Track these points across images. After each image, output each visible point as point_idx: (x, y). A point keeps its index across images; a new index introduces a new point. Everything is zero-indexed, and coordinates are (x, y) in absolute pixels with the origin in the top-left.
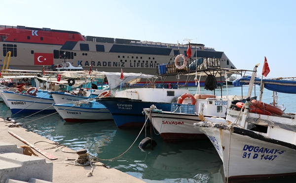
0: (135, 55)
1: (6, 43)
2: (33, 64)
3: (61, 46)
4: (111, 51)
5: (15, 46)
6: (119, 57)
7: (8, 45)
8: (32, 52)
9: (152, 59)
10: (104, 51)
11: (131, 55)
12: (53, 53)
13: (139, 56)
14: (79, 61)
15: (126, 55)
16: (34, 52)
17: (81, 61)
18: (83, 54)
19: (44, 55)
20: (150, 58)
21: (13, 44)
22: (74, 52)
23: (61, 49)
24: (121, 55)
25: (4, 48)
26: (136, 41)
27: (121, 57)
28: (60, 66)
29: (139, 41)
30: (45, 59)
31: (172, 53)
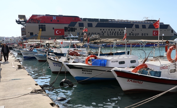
0: (111, 29)
1: (40, 24)
2: (54, 35)
3: (69, 25)
4: (96, 27)
5: (45, 25)
6: (101, 30)
7: (41, 25)
8: (53, 28)
9: (121, 31)
10: (92, 27)
11: (109, 28)
12: (64, 28)
13: (113, 29)
14: (78, 33)
15: (105, 28)
16: (54, 28)
17: (79, 33)
18: (80, 29)
19: (60, 30)
20: (119, 30)
21: (44, 24)
22: (75, 28)
23: (68, 26)
24: (102, 28)
25: (39, 27)
26: (112, 20)
27: (102, 30)
28: (66, 36)
29: (114, 20)
30: (60, 32)
31: (134, 26)
